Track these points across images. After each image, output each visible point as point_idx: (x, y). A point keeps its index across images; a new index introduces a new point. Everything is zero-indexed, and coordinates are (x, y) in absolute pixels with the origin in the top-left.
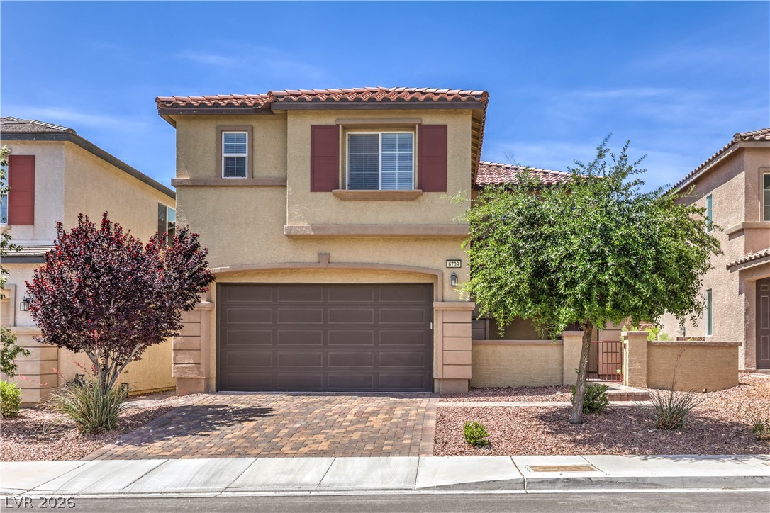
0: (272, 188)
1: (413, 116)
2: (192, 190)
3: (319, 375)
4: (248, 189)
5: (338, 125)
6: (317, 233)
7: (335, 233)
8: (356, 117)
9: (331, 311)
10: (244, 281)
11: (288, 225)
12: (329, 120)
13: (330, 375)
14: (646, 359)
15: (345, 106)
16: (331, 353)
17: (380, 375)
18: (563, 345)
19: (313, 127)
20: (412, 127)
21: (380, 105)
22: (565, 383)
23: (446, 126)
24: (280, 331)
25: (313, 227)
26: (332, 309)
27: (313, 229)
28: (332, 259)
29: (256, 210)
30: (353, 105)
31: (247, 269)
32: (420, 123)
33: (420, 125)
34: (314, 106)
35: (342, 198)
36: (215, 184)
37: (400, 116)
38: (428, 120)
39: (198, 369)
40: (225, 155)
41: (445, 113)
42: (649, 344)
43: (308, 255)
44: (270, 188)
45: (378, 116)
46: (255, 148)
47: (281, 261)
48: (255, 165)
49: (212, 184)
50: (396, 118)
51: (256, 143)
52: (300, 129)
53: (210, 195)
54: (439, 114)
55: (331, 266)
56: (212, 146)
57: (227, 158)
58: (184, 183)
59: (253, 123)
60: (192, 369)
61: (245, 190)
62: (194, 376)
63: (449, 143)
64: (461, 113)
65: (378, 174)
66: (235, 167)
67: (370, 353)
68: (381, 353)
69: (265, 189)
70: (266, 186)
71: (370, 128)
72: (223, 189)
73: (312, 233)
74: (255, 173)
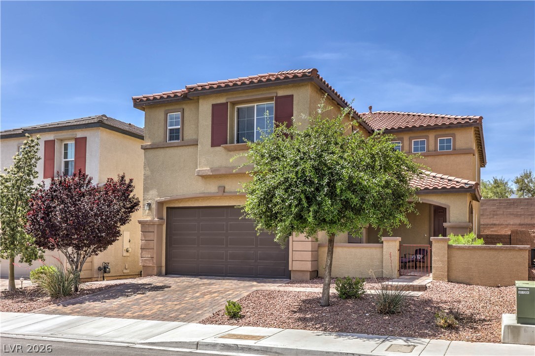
0: (194, 146)
1: (272, 91)
2: (152, 151)
3: (222, 266)
4: (181, 148)
5: (228, 102)
6: (214, 173)
7: (224, 173)
8: (238, 96)
9: (230, 224)
10: (181, 205)
11: (198, 169)
12: (222, 100)
13: (229, 266)
14: (446, 259)
15: (229, 90)
16: (230, 252)
17: (258, 267)
18: (383, 247)
19: (213, 105)
20: (271, 99)
21: (249, 87)
22: (384, 276)
23: (293, 95)
24: (201, 237)
25: (212, 170)
26: (231, 223)
27: (212, 171)
28: (226, 190)
29: (185, 161)
30: (233, 89)
31: (178, 198)
32: (276, 95)
33: (276, 97)
34: (211, 92)
35: (229, 150)
36: (163, 146)
37: (264, 92)
38: (281, 93)
39: (153, 260)
40: (169, 128)
41: (292, 87)
42: (450, 247)
43: (212, 188)
44: (192, 147)
45: (250, 94)
46: (185, 122)
47: (198, 192)
48: (184, 132)
49: (161, 147)
50: (261, 94)
51: (185, 119)
52: (205, 108)
53: (161, 153)
54: (288, 88)
55: (225, 194)
56: (163, 123)
57: (170, 130)
58: (147, 147)
59: (184, 106)
60: (149, 261)
61: (179, 148)
62: (151, 265)
63: (294, 107)
64: (303, 85)
65: (254, 132)
66: (175, 135)
67: (253, 252)
68: (259, 252)
69: (190, 147)
70: (190, 145)
71: (247, 102)
72: (168, 149)
73: (211, 174)
74: (184, 138)
